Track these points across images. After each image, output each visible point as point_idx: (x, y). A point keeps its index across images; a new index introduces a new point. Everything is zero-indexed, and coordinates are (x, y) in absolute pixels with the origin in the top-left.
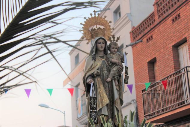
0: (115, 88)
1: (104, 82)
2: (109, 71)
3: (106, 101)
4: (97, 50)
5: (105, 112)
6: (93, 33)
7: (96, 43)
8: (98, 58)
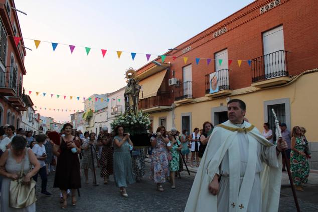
0: (136, 99)
1: (132, 96)
2: (135, 92)
3: (133, 104)
5: (132, 108)
6: (129, 77)
7: (131, 80)
8: (131, 86)
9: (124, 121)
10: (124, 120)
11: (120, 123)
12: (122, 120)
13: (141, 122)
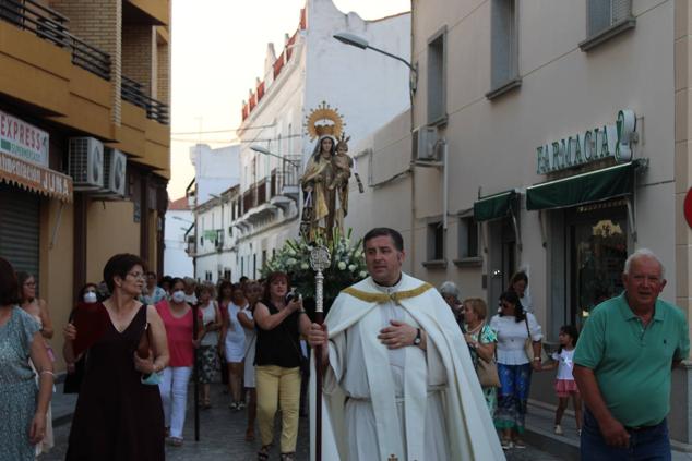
0: (338, 197)
1: (325, 190)
2: (333, 177)
3: (325, 211)
4: (322, 149)
5: (322, 224)
6: (319, 131)
7: (322, 142)
8: (322, 159)
9: (294, 261)
10: (295, 257)
11: (286, 268)
12: (291, 256)
13: (342, 265)
